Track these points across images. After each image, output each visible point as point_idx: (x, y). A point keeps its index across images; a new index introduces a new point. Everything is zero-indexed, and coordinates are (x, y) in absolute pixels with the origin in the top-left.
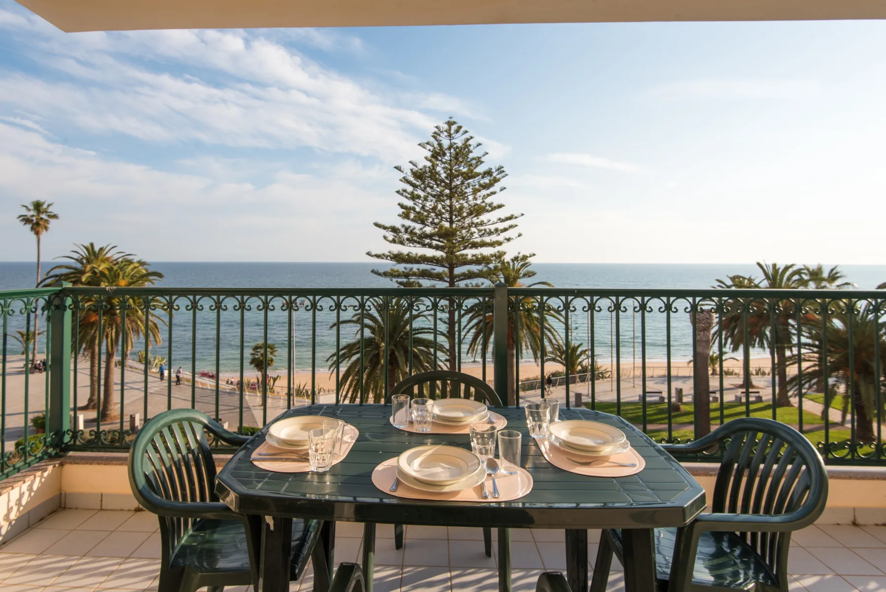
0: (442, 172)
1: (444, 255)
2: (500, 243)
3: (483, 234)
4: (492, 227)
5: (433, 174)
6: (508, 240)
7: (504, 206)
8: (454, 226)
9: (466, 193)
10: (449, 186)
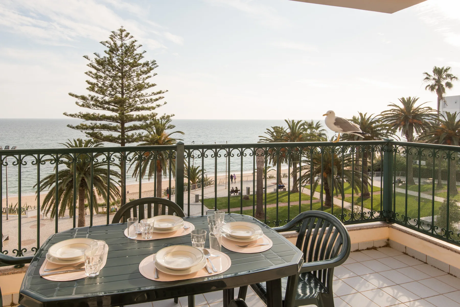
0: (116, 61)
1: (118, 115)
2: (154, 108)
3: (143, 102)
4: (149, 98)
5: (110, 62)
6: (158, 106)
7: (156, 85)
8: (124, 96)
9: (132, 76)
10: (121, 71)
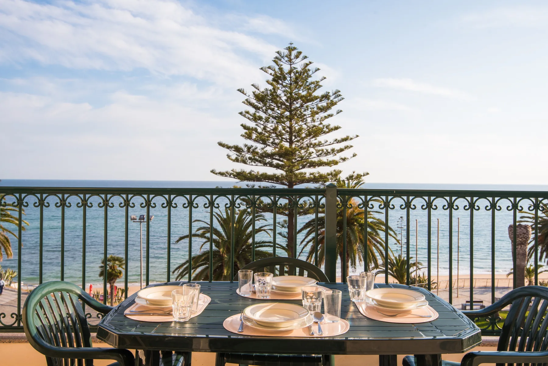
0: (283, 95)
1: (284, 173)
2: (336, 163)
3: (321, 154)
4: (329, 148)
5: (274, 97)
6: (344, 159)
7: (340, 127)
8: (294, 146)
9: (305, 115)
10: (289, 109)
